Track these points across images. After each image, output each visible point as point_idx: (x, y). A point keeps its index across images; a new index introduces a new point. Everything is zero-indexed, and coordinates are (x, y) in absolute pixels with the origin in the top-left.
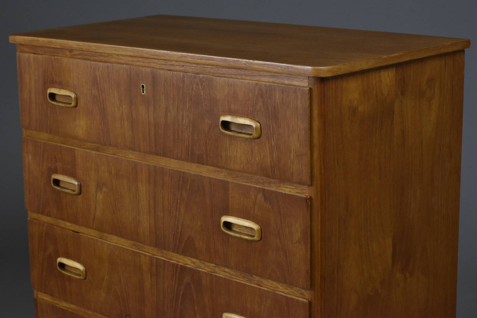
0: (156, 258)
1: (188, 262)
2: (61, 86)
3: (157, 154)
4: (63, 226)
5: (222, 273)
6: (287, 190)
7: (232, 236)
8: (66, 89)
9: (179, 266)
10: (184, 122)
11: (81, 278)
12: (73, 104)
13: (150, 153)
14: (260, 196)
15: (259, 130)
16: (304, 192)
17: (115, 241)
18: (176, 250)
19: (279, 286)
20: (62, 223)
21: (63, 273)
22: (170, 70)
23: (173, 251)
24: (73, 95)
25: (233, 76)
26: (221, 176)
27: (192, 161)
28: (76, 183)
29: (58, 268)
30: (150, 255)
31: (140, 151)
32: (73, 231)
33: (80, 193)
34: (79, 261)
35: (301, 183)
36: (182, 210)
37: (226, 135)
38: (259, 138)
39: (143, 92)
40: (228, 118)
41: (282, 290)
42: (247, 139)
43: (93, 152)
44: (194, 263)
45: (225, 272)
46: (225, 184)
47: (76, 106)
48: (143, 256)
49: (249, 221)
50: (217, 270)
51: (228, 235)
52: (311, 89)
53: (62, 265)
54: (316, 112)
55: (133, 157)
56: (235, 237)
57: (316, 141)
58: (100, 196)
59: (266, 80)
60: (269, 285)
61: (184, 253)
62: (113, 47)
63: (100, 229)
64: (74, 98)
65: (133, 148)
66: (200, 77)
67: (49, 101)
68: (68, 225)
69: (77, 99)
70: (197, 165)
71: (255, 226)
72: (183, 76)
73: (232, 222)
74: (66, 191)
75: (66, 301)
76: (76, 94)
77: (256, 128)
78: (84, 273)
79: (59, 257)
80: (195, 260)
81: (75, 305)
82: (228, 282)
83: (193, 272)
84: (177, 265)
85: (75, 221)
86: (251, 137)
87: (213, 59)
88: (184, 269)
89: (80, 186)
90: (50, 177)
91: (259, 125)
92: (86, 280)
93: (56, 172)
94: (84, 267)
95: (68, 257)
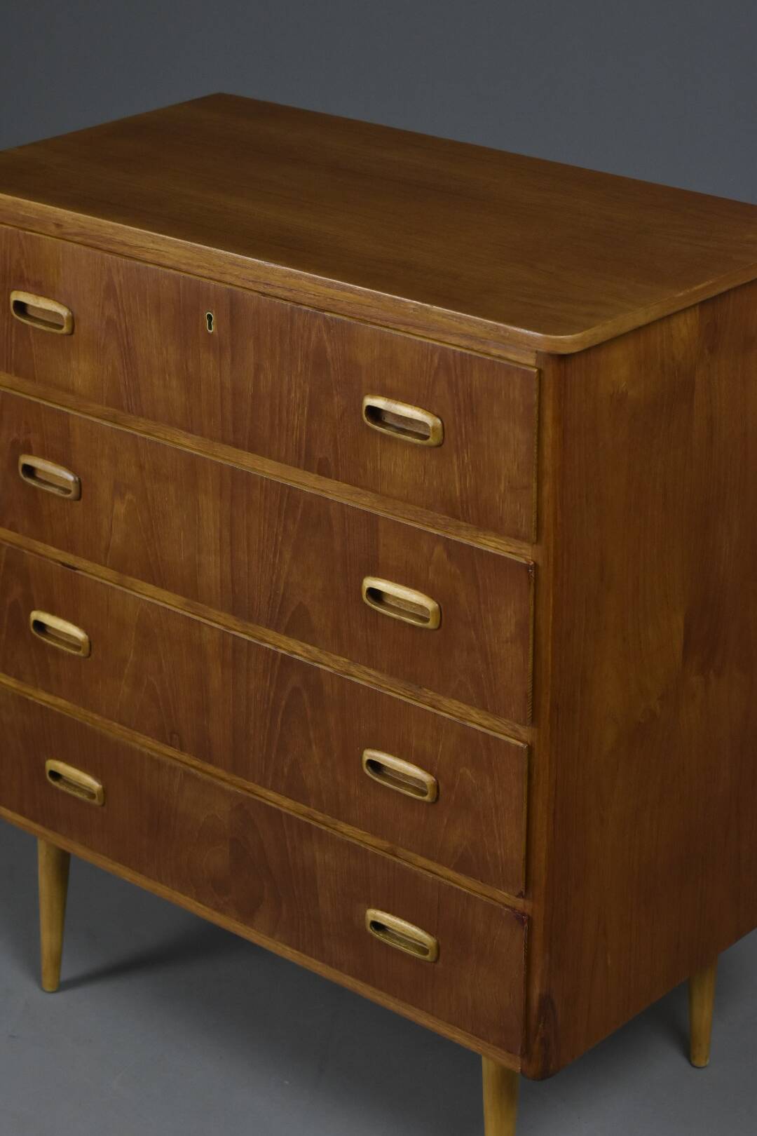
0: (234, 635)
1: (297, 649)
2: (40, 290)
3: (236, 445)
4: (41, 551)
5: (363, 677)
6: (491, 544)
7: (383, 615)
8: (49, 298)
9: (280, 656)
10: (293, 395)
11: (81, 653)
12: (65, 330)
13: (224, 441)
14: (439, 550)
15: (440, 433)
16: (523, 553)
17: (148, 593)
18: (274, 625)
19: (472, 712)
20: (41, 547)
21: (42, 641)
22: (264, 294)
23: (268, 626)
24: (64, 312)
25: (391, 325)
26: (363, 502)
27: (308, 468)
28: (71, 478)
29: (32, 630)
30: (222, 628)
31: (202, 435)
32: (63, 564)
33: (79, 498)
34: (76, 623)
35: (517, 536)
36: (287, 556)
37: (376, 431)
38: (440, 445)
39: (210, 328)
40: (379, 402)
41: (478, 720)
42: (416, 445)
43: (105, 423)
44: (308, 651)
45: (370, 675)
46: (371, 520)
47: (72, 332)
48: (206, 629)
49: (417, 592)
50: (353, 669)
51: (377, 612)
52: (540, 371)
53: (40, 626)
54: (549, 415)
55: (188, 443)
56: (389, 617)
57: (548, 464)
58: (120, 509)
59: (454, 344)
60: (451, 709)
61: (289, 632)
62: (149, 236)
63: (121, 567)
64: (68, 318)
65: (189, 428)
66: (325, 317)
67: (12, 316)
68: (53, 552)
69: (73, 320)
70: (317, 475)
71: (429, 604)
72: (292, 308)
73: (384, 591)
74: (50, 489)
75: (49, 692)
76: (70, 310)
77: (434, 429)
78: (88, 644)
79: (34, 609)
80: (309, 647)
81: (67, 700)
82: (373, 696)
83: (307, 671)
84: (275, 653)
85: (70, 547)
86: (425, 442)
87: (352, 291)
88: (288, 662)
89: (79, 484)
90: (16, 460)
91: (439, 421)
92: (89, 659)
93: (29, 452)
94: (87, 634)
95: (52, 611)
